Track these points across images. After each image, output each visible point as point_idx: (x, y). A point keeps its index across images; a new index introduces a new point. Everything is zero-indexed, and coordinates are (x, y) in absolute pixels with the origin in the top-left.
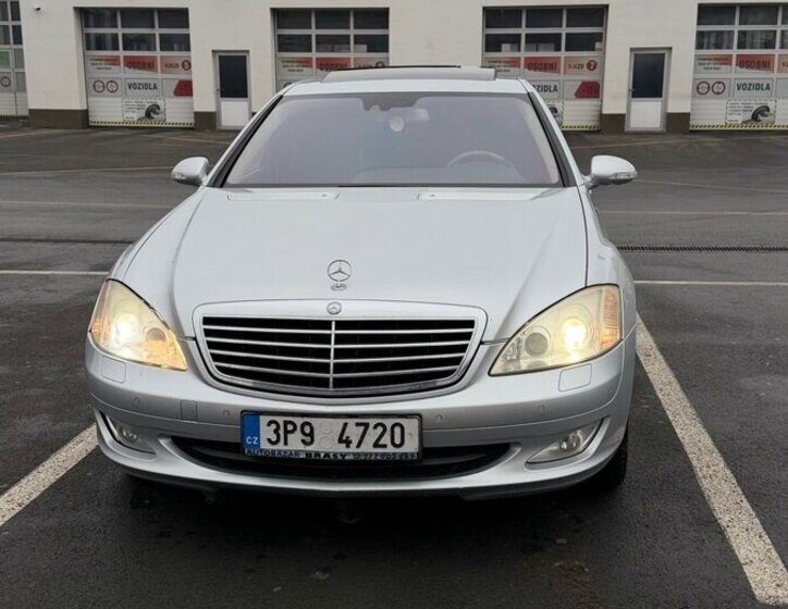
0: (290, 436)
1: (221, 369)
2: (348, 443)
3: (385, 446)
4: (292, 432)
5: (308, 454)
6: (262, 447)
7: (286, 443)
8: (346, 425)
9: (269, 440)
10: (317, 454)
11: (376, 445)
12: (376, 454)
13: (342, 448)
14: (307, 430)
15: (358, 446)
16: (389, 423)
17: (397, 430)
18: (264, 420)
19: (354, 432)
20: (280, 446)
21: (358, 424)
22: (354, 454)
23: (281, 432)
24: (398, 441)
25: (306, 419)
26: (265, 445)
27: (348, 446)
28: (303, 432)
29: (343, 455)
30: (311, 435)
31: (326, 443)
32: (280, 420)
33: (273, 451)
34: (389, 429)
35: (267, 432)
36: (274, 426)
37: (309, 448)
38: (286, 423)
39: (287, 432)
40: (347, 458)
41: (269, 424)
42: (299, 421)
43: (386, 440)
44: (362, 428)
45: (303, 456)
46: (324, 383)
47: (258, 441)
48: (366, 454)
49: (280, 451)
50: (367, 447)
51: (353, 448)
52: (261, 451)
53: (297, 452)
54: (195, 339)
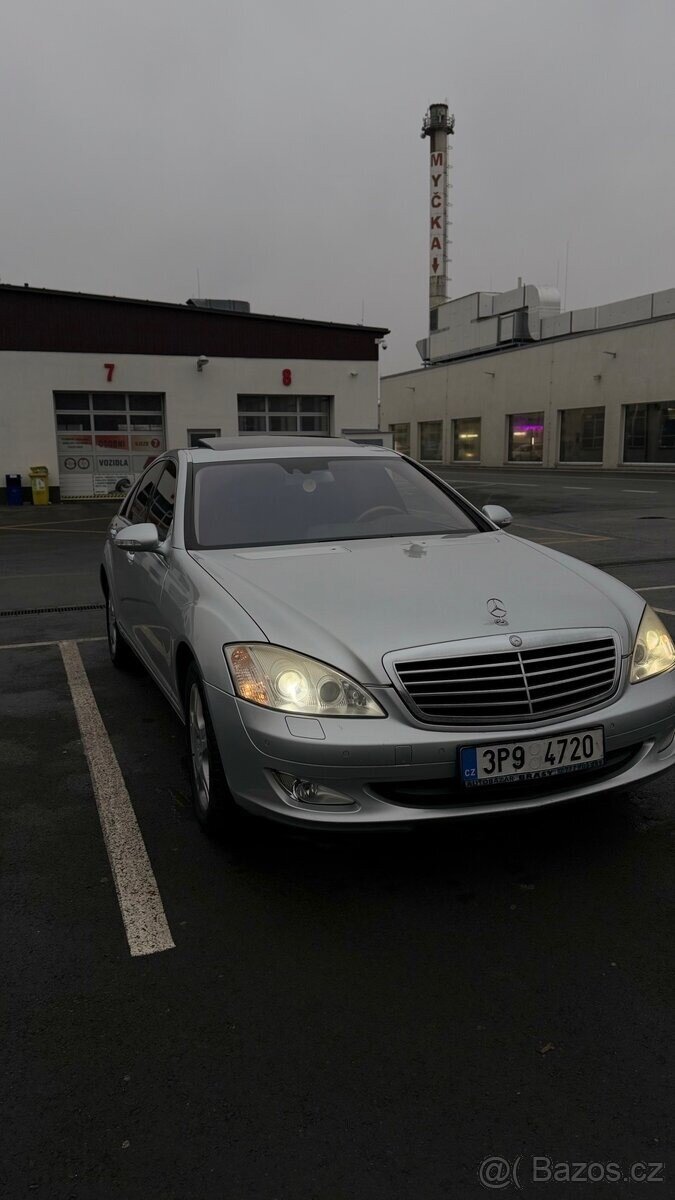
0: (503, 763)
1: (426, 710)
2: (551, 760)
3: (579, 758)
4: (505, 758)
5: (521, 776)
6: (479, 777)
7: (500, 770)
8: (550, 743)
9: (486, 770)
10: (529, 775)
11: (574, 758)
12: (575, 766)
13: (548, 766)
14: (518, 754)
15: (560, 762)
16: (581, 736)
17: (588, 741)
18: (480, 751)
19: (556, 750)
20: (496, 774)
21: (559, 742)
22: (558, 769)
23: (496, 760)
24: (588, 752)
25: (518, 745)
26: (482, 775)
27: (552, 763)
28: (515, 757)
29: (550, 772)
30: (522, 759)
31: (535, 764)
32: (495, 749)
33: (491, 779)
34: (581, 741)
35: (483, 762)
36: (489, 756)
37: (519, 771)
38: (500, 751)
39: (501, 759)
40: (553, 774)
41: (485, 755)
42: (511, 747)
43: (580, 752)
44: (562, 745)
45: (517, 779)
46: (524, 709)
47: (476, 772)
48: (566, 768)
49: (496, 778)
50: (567, 762)
51: (556, 765)
52: (480, 780)
53: (512, 776)
54: (392, 685)
